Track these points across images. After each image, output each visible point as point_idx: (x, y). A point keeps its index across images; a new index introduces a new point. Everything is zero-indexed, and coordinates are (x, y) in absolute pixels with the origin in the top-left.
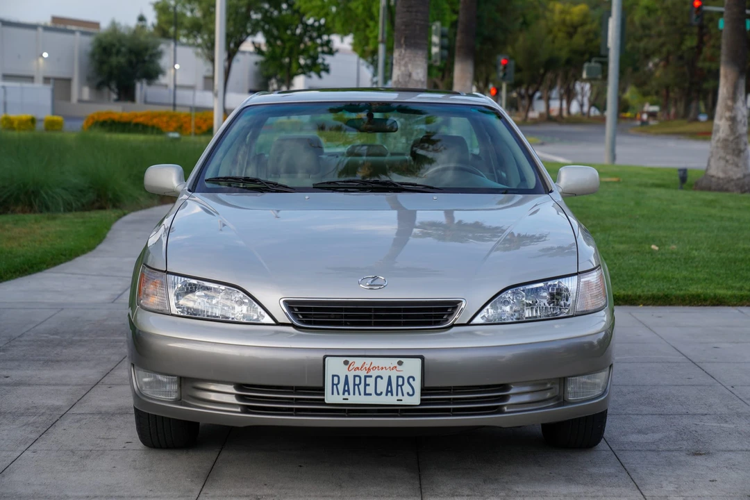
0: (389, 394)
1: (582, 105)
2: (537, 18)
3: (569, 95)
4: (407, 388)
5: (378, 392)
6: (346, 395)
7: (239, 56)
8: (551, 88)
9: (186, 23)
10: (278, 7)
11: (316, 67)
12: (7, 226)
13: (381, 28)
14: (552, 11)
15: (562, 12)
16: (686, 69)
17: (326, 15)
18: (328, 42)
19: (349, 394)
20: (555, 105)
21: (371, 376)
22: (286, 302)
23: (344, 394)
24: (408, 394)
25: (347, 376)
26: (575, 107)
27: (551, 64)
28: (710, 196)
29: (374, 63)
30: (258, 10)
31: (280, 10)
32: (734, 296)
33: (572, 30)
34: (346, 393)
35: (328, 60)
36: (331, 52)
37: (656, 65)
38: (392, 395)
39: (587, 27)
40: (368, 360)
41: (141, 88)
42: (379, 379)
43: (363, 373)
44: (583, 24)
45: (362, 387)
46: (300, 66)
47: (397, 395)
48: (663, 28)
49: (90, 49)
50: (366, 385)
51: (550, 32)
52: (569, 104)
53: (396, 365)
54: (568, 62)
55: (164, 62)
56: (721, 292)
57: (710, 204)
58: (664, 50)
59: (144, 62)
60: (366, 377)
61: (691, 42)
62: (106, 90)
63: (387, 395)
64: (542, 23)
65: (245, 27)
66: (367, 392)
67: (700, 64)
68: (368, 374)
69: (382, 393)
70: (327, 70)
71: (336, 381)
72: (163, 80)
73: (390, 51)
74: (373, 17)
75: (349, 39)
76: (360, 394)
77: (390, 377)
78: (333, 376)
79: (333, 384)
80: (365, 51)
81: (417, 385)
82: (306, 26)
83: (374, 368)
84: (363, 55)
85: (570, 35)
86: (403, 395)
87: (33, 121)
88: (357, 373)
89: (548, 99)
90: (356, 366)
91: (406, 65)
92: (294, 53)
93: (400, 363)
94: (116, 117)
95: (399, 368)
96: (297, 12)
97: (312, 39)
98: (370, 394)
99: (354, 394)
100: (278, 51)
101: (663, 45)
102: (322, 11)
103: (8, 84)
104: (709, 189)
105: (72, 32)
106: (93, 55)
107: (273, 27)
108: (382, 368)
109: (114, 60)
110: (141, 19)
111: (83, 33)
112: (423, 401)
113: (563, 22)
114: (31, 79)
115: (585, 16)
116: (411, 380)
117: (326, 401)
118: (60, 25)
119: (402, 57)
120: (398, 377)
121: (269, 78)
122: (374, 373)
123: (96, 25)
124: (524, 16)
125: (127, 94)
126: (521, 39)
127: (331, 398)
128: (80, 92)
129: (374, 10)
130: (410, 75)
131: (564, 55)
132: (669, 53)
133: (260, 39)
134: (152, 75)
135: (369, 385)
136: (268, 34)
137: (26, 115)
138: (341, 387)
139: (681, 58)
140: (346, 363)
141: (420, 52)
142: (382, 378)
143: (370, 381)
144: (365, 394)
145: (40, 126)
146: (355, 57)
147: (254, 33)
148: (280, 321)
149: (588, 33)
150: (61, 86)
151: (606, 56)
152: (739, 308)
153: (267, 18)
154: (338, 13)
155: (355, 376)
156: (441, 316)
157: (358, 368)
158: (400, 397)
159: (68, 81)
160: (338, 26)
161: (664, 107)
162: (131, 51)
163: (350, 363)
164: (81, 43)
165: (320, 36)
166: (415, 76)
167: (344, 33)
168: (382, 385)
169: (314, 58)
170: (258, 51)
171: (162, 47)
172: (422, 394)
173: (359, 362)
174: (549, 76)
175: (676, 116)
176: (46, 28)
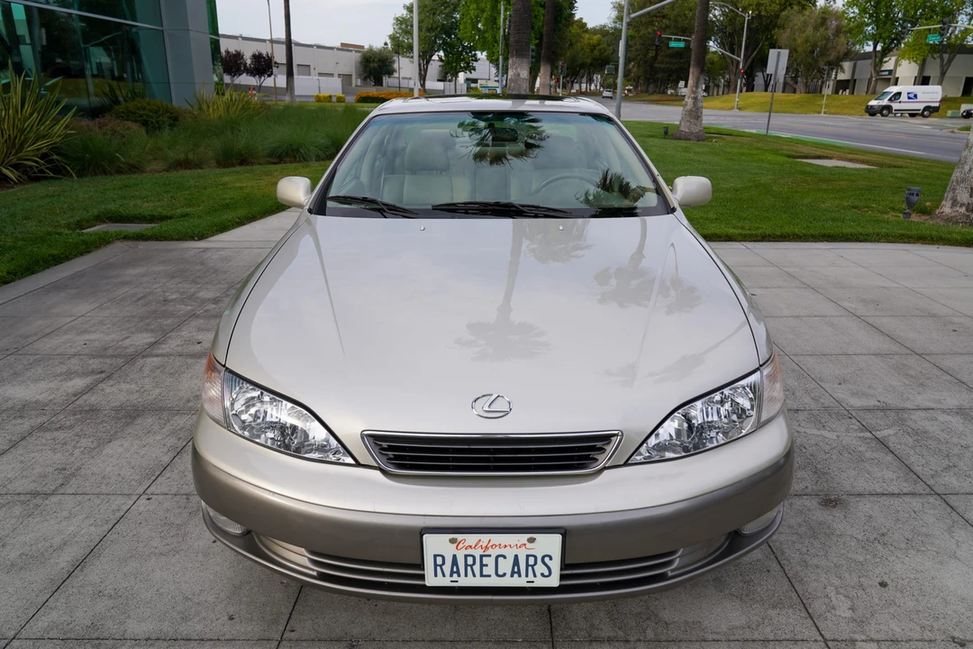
0: (516, 575)
1: (596, 86)
2: (577, 41)
3: (590, 81)
4: (540, 568)
5: (500, 573)
6: (455, 577)
7: (431, 62)
8: (582, 77)
9: (405, 46)
10: (450, 37)
11: (469, 68)
12: (275, 174)
13: (501, 47)
14: (583, 38)
15: (589, 39)
16: (648, 68)
17: (473, 41)
18: (475, 54)
19: (459, 576)
20: (584, 86)
21: (490, 556)
22: (370, 437)
23: (451, 576)
24: (542, 575)
25: (455, 556)
26: (593, 87)
27: (582, 66)
28: (683, 143)
29: (497, 66)
30: (440, 38)
31: (451, 39)
32: (740, 235)
33: (593, 48)
34: (455, 575)
35: (475, 64)
36: (476, 60)
37: (633, 67)
38: (520, 576)
39: (600, 47)
40: (485, 538)
41: (386, 80)
42: (500, 559)
43: (477, 553)
44: (599, 45)
45: (477, 568)
46: (461, 67)
47: (527, 576)
48: (638, 47)
49: (360, 59)
50: (482, 565)
51: (582, 49)
52: (590, 85)
53: (526, 542)
54: (591, 64)
55: (396, 66)
56: (731, 231)
57: (686, 150)
58: (638, 58)
59: (386, 66)
60: (482, 556)
61: (651, 54)
62: (369, 80)
63: (512, 576)
64: (579, 44)
65: (433, 47)
66: (484, 573)
67: (656, 65)
68: (485, 553)
69: (505, 574)
70: (475, 70)
71: (439, 561)
72: (396, 75)
73: (506, 59)
74: (497, 42)
75: (485, 53)
76: (474, 576)
77: (516, 556)
78: (435, 556)
79: (436, 565)
80: (493, 59)
81: (555, 565)
82: (464, 46)
83: (494, 546)
84: (491, 61)
85: (592, 50)
86: (535, 576)
87: (330, 97)
88: (469, 552)
89: (581, 83)
90: (467, 544)
91: (516, 69)
92: (458, 60)
93: (531, 540)
94: (371, 95)
95: (529, 545)
96: (458, 39)
97: (466, 53)
98: (490, 576)
99: (466, 575)
100: (451, 59)
101: (639, 55)
102: (471, 39)
103: (320, 78)
104: (680, 139)
105: (351, 51)
106: (361, 62)
107: (448, 47)
108: (506, 546)
109: (372, 65)
110: (386, 44)
111: (356, 51)
112: (562, 577)
113: (589, 44)
114: (332, 75)
115: (600, 40)
116: (547, 559)
117: (428, 584)
118: (345, 47)
119: (514, 63)
120: (528, 556)
121: (447, 73)
122: (494, 552)
123: (363, 47)
124: (571, 41)
125: (379, 82)
126: (568, 54)
127: (434, 580)
128: (356, 82)
129: (497, 37)
130: (519, 75)
131: (589, 61)
132: (640, 59)
133: (441, 53)
134: (390, 72)
135: (487, 565)
136: (444, 51)
137: (327, 94)
138: (447, 568)
139: (646, 62)
140: (452, 541)
141: (525, 60)
142: (505, 557)
143: (490, 561)
144: (482, 575)
145: (334, 99)
146: (488, 62)
147: (438, 50)
148: (361, 459)
149: (601, 50)
150: (346, 78)
151: (618, 61)
152: (743, 243)
153: (445, 43)
154: (479, 39)
155: (466, 556)
157: (471, 547)
158: (531, 577)
159: (351, 75)
160: (479, 46)
161: (636, 87)
162: (379, 60)
163: (458, 541)
164: (355, 57)
165: (471, 52)
166: (522, 76)
167: (482, 51)
168: (506, 566)
169: (468, 63)
170: (441, 60)
171: (395, 58)
172: (562, 571)
173: (471, 539)
174: (582, 71)
175: (642, 92)
176: (338, 49)
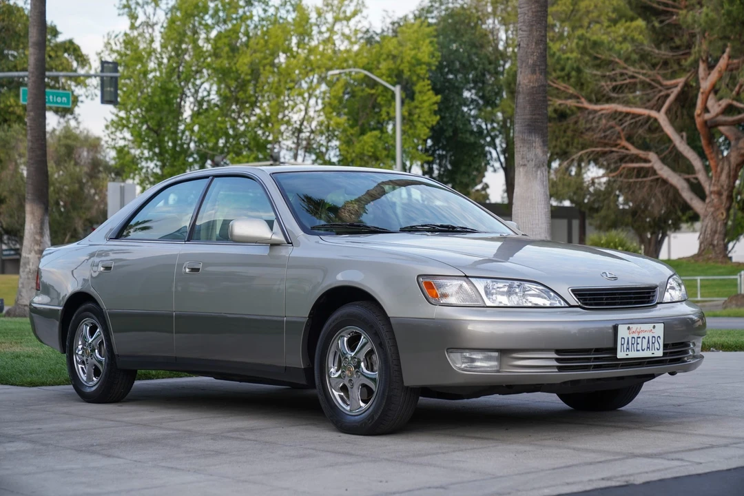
4: (656, 344)
5: (643, 348)
19: (629, 351)
22: (573, 291)
23: (626, 351)
24: (657, 349)
25: (628, 338)
38: (649, 350)
40: (639, 326)
42: (643, 339)
43: (636, 336)
45: (635, 345)
50: (637, 344)
53: (652, 328)
60: (637, 338)
63: (647, 350)
68: (639, 336)
69: (645, 349)
71: (623, 342)
76: (634, 351)
77: (649, 337)
78: (622, 338)
79: (621, 344)
81: (661, 341)
83: (641, 331)
86: (655, 350)
88: (633, 335)
90: (633, 330)
93: (654, 327)
95: (653, 330)
98: (639, 350)
99: (632, 351)
108: (645, 331)
112: (665, 354)
116: (659, 339)
117: (618, 357)
120: (653, 337)
122: (641, 335)
127: (621, 354)
135: (639, 344)
138: (625, 346)
140: (628, 328)
142: (645, 338)
143: (639, 341)
144: (637, 350)
148: (572, 304)
155: (632, 338)
156: (649, 297)
157: (634, 332)
158: (653, 351)
163: (630, 328)
168: (645, 344)
172: (664, 350)
173: (634, 327)
